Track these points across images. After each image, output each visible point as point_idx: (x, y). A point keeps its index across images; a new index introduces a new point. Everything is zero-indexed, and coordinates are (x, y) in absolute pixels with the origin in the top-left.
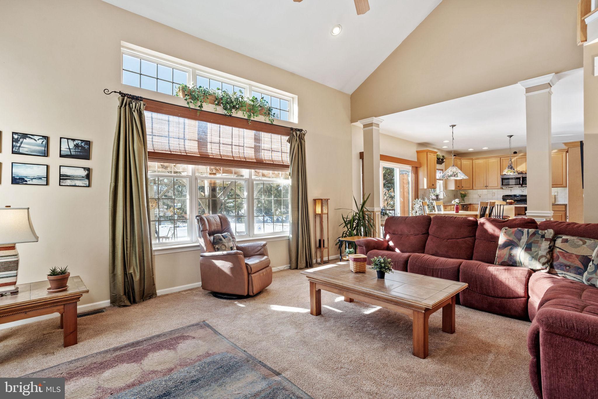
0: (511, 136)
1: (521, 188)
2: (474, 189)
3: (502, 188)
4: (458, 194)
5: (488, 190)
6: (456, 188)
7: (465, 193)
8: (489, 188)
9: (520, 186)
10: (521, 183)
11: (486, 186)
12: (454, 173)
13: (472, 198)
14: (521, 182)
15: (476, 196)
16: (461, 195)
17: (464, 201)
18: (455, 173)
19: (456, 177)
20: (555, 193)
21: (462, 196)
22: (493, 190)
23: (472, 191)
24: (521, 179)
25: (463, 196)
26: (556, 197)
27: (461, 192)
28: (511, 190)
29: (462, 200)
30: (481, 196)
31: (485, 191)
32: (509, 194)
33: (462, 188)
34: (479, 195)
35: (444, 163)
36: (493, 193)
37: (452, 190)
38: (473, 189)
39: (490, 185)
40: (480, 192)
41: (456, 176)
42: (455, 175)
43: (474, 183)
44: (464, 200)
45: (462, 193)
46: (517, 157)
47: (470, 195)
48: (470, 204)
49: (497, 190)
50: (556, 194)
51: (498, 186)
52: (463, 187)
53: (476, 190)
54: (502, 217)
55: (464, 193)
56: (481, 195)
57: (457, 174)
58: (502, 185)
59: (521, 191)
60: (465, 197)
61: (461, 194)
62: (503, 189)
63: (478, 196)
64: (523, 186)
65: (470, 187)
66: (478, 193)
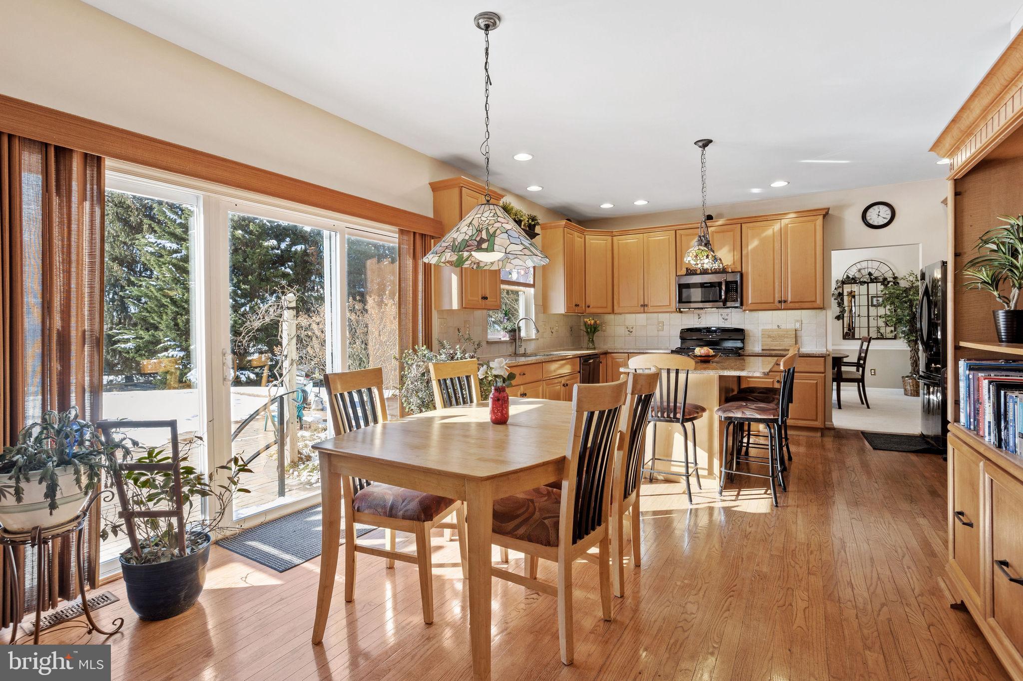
0: (706, 143)
1: (721, 310)
2: (615, 312)
3: (680, 309)
5: (648, 315)
6: (568, 308)
7: (596, 322)
8: (651, 309)
9: (721, 304)
10: (723, 297)
11: (644, 306)
12: (479, 231)
14: (723, 293)
15: (621, 331)
16: (587, 329)
17: (593, 345)
18: (484, 232)
19: (486, 250)
20: (795, 325)
21: (589, 330)
22: (660, 315)
23: (612, 316)
24: (724, 288)
25: (591, 330)
26: (799, 333)
27: (585, 320)
28: (698, 315)
29: (588, 340)
30: (634, 330)
31: (641, 318)
32: (695, 326)
33: (588, 310)
34: (627, 328)
35: (537, 237)
36: (659, 323)
37: (561, 315)
38: (613, 312)
39: (653, 302)
40: (630, 319)
41: (484, 246)
42: (482, 241)
43: (615, 297)
44: (593, 340)
45: (589, 322)
47: (607, 328)
48: (606, 353)
49: (668, 315)
50: (798, 326)
51: (670, 305)
52: (589, 307)
53: (620, 314)
54: (683, 415)
55: (592, 322)
56: (632, 328)
57: (492, 236)
58: (680, 301)
59: (721, 318)
60: (594, 332)
61: (586, 324)
62: (681, 312)
63: (627, 330)
64: (729, 304)
65: (606, 307)
66: (627, 323)
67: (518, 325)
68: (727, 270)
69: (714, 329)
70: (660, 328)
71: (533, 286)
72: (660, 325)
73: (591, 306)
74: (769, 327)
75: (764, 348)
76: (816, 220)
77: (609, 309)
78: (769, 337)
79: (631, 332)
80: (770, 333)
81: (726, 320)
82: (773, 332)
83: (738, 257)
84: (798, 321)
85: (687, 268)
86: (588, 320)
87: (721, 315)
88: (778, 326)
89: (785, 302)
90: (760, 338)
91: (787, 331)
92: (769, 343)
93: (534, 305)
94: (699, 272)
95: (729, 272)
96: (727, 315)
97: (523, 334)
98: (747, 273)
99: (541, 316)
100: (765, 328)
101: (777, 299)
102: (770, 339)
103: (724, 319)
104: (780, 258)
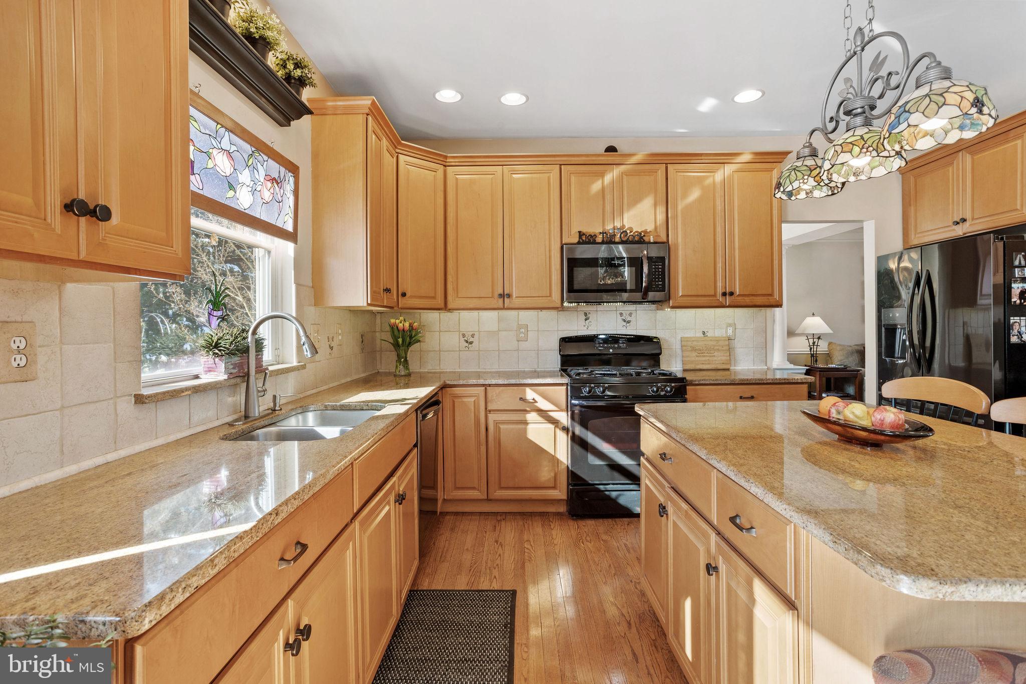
2: (450, 306)
3: (562, 303)
4: (378, 328)
5: (507, 312)
6: (374, 294)
7: (411, 325)
8: (516, 302)
10: (643, 284)
11: (502, 296)
13: (437, 349)
14: (644, 278)
15: (452, 341)
16: (395, 338)
17: (407, 368)
20: (726, 332)
21: (400, 340)
22: (522, 313)
24: (645, 268)
25: (403, 341)
27: (393, 321)
28: (586, 314)
29: (399, 360)
30: (475, 340)
31: (489, 318)
33: (403, 302)
34: (464, 336)
35: (306, 118)
36: (520, 327)
37: (354, 311)
38: (445, 307)
39: (519, 289)
40: (468, 320)
43: (449, 279)
44: (406, 361)
45: (401, 325)
46: (623, 168)
47: (427, 334)
49: (541, 313)
50: (730, 331)
51: (548, 296)
52: (404, 295)
53: (454, 310)
55: (407, 325)
56: (473, 336)
59: (619, 319)
60: (410, 344)
61: (393, 328)
63: (462, 339)
64: (651, 295)
65: (434, 298)
66: (463, 328)
67: (254, 333)
68: (646, 239)
69: (603, 337)
70: (522, 335)
71: (292, 237)
72: (523, 330)
73: (408, 295)
74: (689, 334)
75: (688, 367)
76: (771, 170)
77: (440, 302)
78: (694, 349)
79: (471, 343)
80: (695, 343)
81: (629, 322)
82: (697, 341)
83: (661, 217)
84: (730, 325)
85: (580, 232)
86: (398, 321)
87: (621, 314)
88: (704, 333)
89: (732, 294)
90: (679, 351)
91: (717, 340)
92: (693, 359)
93: (294, 286)
94: (599, 239)
95: (650, 243)
96: (630, 315)
97: (267, 356)
98: (676, 245)
99: (311, 311)
100: (686, 335)
101: (720, 291)
102: (694, 354)
103: (624, 321)
104: (723, 224)
